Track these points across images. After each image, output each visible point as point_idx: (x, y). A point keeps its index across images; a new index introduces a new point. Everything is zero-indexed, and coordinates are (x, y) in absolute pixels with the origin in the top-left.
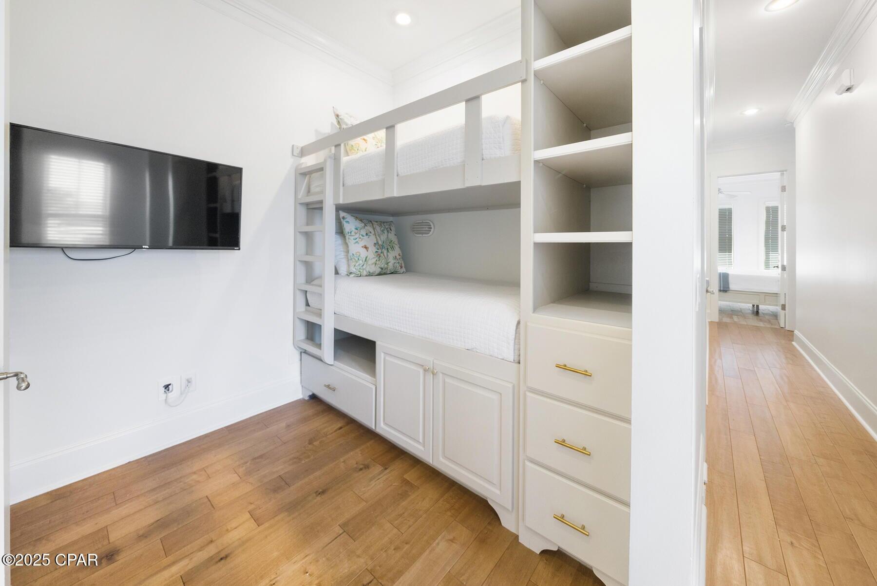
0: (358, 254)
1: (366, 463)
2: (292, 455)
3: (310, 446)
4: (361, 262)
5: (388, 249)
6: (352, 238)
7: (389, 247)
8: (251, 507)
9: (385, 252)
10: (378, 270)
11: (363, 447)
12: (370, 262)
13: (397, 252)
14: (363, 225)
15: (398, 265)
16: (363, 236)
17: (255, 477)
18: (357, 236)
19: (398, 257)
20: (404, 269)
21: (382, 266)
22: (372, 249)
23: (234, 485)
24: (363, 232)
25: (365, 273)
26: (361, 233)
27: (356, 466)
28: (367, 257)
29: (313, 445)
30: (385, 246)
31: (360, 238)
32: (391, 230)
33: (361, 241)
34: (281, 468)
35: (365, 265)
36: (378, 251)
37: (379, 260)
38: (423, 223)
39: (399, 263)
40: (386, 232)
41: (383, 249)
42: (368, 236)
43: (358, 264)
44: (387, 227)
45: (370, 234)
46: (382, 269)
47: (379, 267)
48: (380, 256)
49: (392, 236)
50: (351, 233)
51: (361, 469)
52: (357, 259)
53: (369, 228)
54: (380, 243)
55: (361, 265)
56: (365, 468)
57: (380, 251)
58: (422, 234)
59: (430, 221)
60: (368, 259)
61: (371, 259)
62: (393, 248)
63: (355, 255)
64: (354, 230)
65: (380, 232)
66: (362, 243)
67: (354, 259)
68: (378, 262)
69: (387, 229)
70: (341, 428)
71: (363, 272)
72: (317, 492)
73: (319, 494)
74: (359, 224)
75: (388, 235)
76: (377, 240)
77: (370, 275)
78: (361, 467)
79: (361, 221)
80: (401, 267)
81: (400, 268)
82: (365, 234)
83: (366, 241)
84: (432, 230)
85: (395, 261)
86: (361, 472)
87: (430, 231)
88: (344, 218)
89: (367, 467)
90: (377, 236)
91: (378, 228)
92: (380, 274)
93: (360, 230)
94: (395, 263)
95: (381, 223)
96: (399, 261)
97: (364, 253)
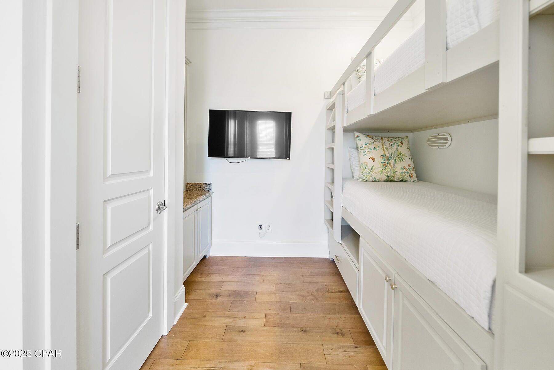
0: (366, 163)
1: (344, 330)
2: (303, 293)
3: (316, 293)
4: (367, 170)
5: (395, 160)
6: (362, 151)
7: (397, 159)
8: (268, 312)
9: (392, 163)
10: (385, 178)
11: (348, 316)
12: (376, 171)
13: (407, 162)
14: (372, 141)
15: (407, 175)
16: (371, 149)
17: (280, 295)
18: (366, 150)
19: (407, 167)
20: (414, 178)
21: (388, 174)
22: (379, 160)
23: (270, 293)
24: (372, 147)
25: (371, 179)
26: (369, 148)
27: (335, 327)
28: (373, 167)
29: (318, 293)
30: (392, 157)
31: (368, 151)
32: (402, 144)
33: (369, 153)
34: (293, 298)
35: (371, 172)
36: (385, 161)
37: (385, 169)
38: (439, 135)
39: (408, 172)
40: (395, 146)
41: (390, 161)
42: (375, 150)
43: (365, 171)
44: (397, 142)
45: (378, 148)
46: (388, 177)
47: (385, 175)
48: (386, 166)
49: (403, 149)
50: (362, 147)
51: (337, 333)
52: (365, 168)
53: (378, 143)
54: (387, 155)
55: (368, 173)
56: (341, 334)
57: (387, 162)
58: (438, 146)
59: (446, 133)
60: (373, 168)
61: (377, 168)
62: (402, 159)
63: (363, 165)
64: (364, 145)
65: (389, 146)
66: (370, 156)
67: (363, 167)
68: (383, 171)
69: (397, 143)
70: (341, 292)
71: (369, 178)
72: (302, 328)
73: (303, 331)
74: (368, 140)
75: (397, 149)
76: (384, 153)
77: (376, 181)
78: (339, 331)
79: (372, 138)
80: (411, 176)
81: (409, 176)
82: (373, 148)
83: (373, 154)
84: (449, 142)
85: (403, 171)
86: (336, 336)
87: (447, 143)
88: (357, 137)
89: (342, 334)
90: (385, 150)
91: (387, 143)
92: (386, 181)
93: (369, 145)
94: (403, 172)
95: (391, 139)
96: (408, 171)
97: (370, 163)
